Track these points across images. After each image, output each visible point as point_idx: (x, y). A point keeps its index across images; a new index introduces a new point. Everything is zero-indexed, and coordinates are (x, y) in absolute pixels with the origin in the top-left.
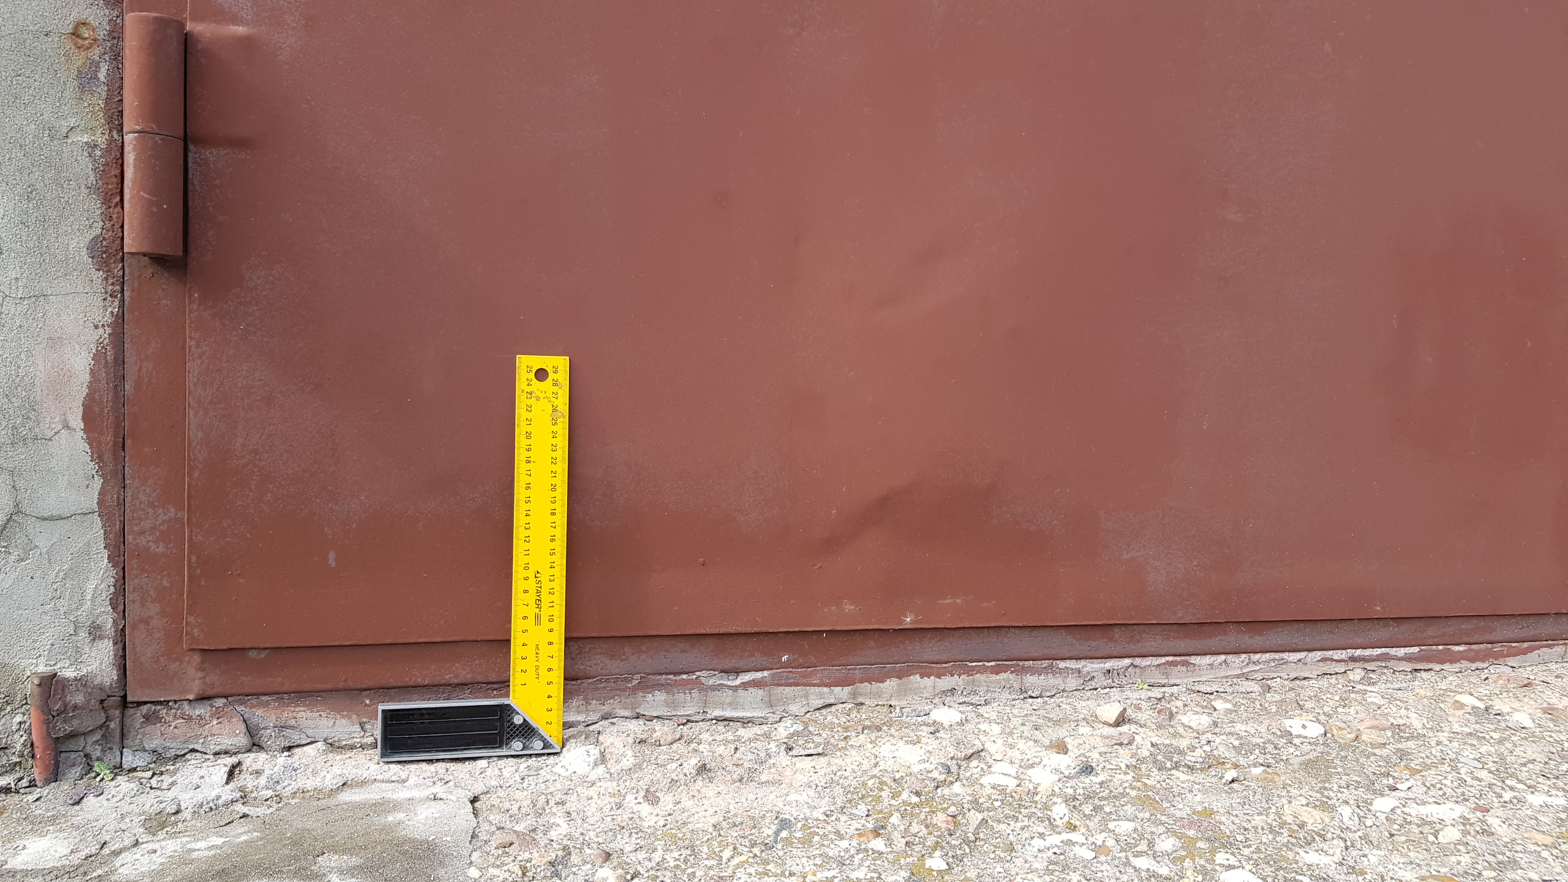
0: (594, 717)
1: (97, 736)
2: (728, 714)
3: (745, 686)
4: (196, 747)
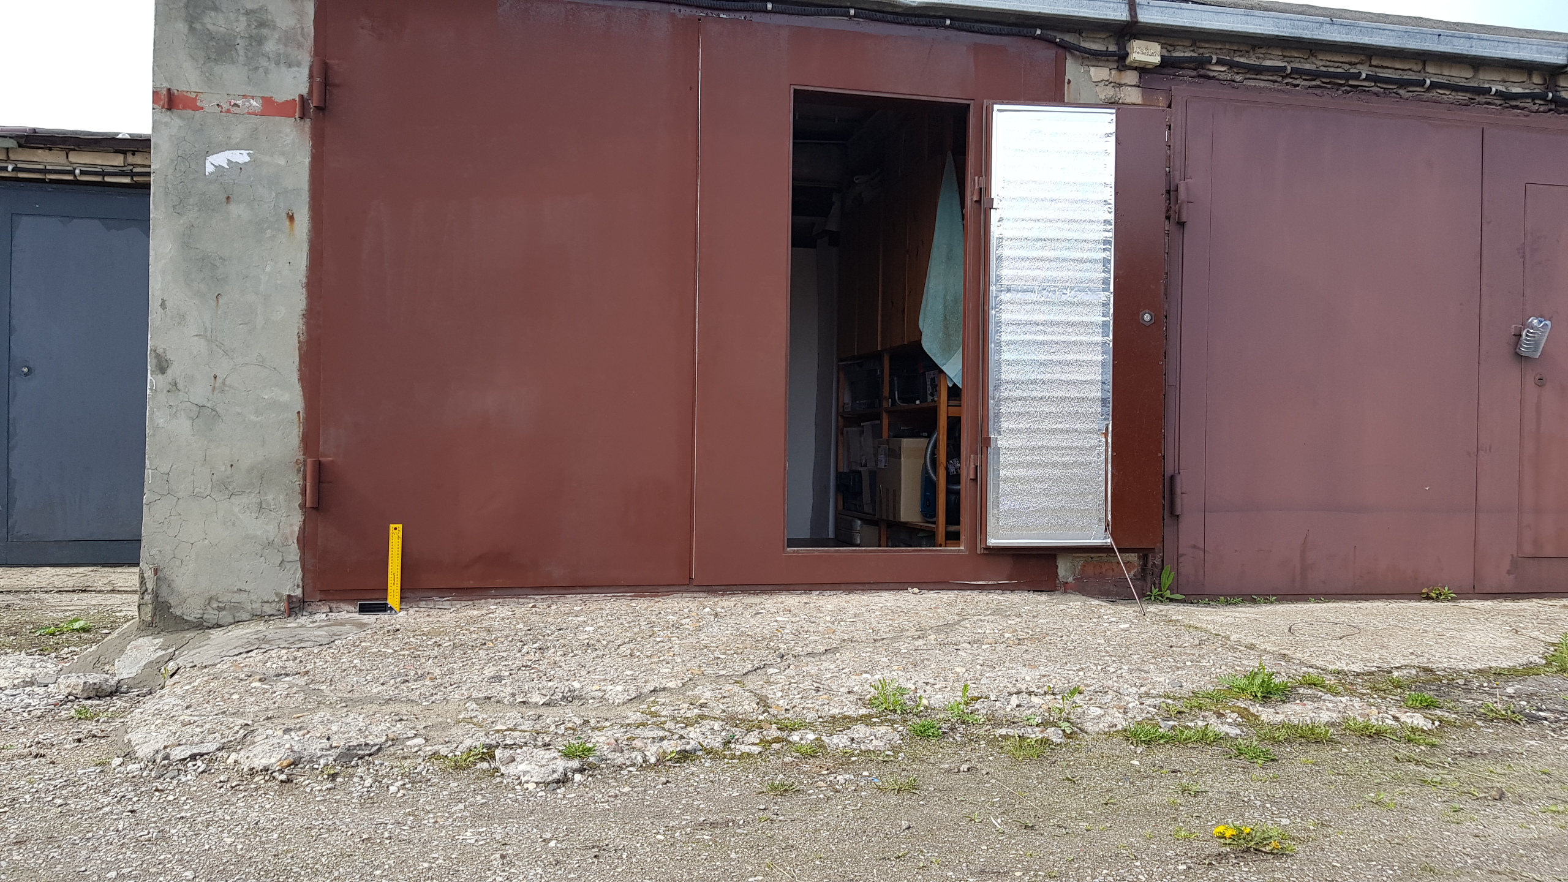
0: (407, 607)
1: (298, 608)
2: (441, 607)
3: (445, 601)
4: (319, 611)
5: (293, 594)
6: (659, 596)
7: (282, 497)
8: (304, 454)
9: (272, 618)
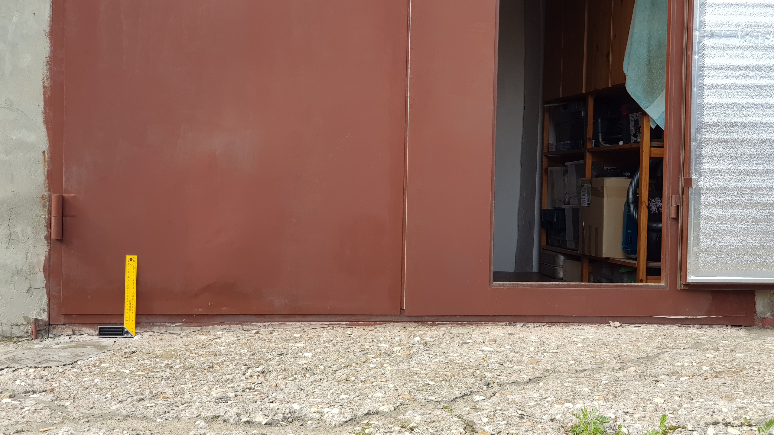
0: (142, 331)
1: (44, 331)
2: (172, 332)
3: (176, 326)
4: (63, 334)
5: (40, 318)
6: (372, 325)
7: (29, 230)
8: (49, 190)
9: (20, 340)
